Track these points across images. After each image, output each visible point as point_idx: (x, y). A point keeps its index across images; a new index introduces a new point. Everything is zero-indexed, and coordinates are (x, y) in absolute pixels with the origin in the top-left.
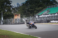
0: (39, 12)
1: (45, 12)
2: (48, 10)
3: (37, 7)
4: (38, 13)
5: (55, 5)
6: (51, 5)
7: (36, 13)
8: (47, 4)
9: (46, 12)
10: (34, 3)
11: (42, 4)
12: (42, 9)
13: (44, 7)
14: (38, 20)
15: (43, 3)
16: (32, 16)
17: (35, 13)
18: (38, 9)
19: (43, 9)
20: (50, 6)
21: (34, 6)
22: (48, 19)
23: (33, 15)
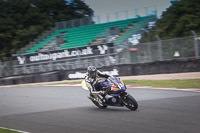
0: (27, 43)
1: (50, 42)
2: (58, 37)
3: (21, 26)
4: (24, 46)
5: (81, 20)
6: (68, 19)
7: (20, 47)
8: (56, 13)
9: (54, 43)
10: (9, 13)
11: (37, 14)
12: (40, 32)
13: (47, 27)
14: (26, 70)
15: (42, 12)
16: (5, 58)
17: (13, 47)
18: (23, 34)
19: (44, 34)
20: (64, 23)
21: (9, 24)
22: (59, 66)
23: (9, 55)
